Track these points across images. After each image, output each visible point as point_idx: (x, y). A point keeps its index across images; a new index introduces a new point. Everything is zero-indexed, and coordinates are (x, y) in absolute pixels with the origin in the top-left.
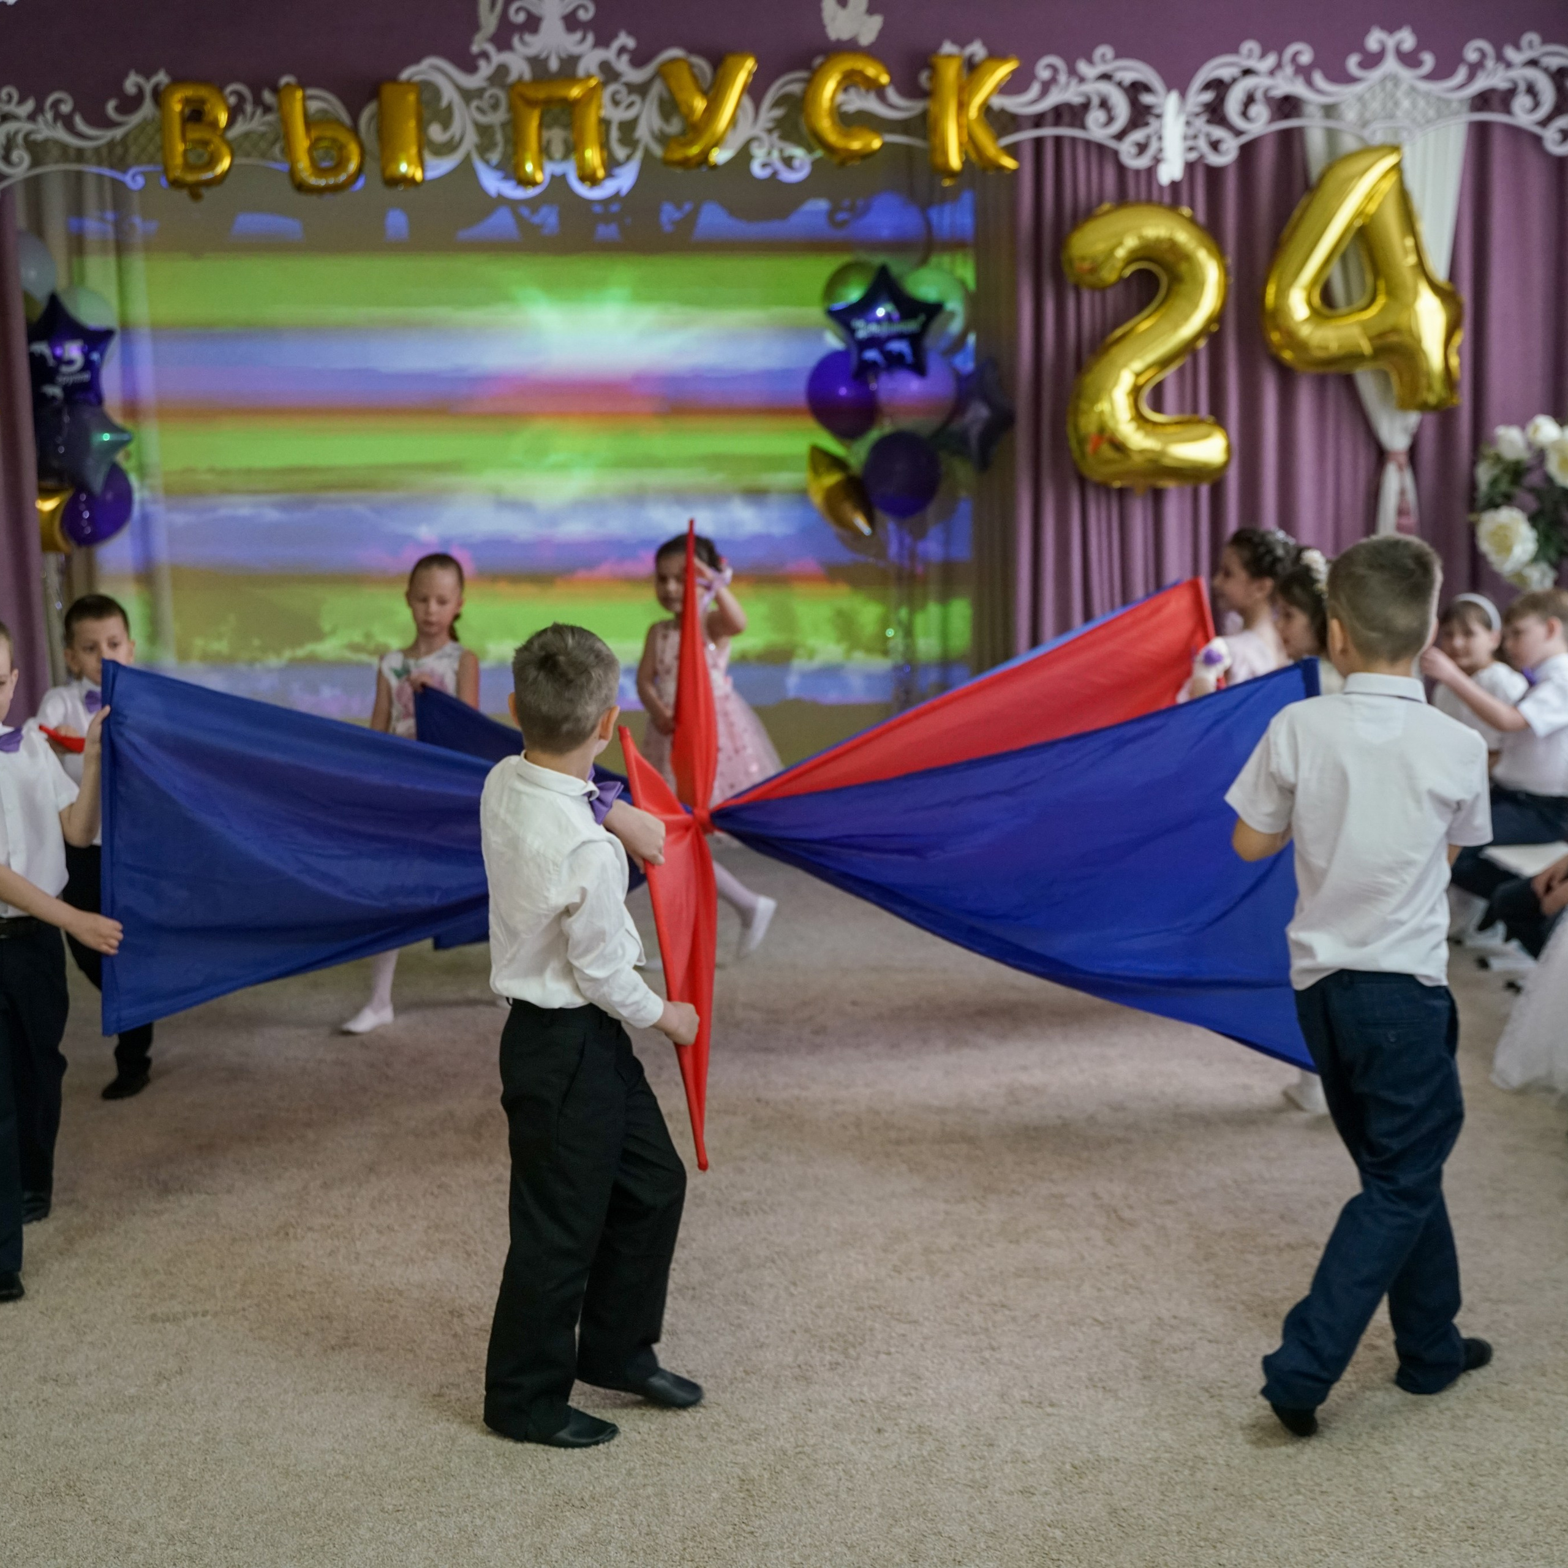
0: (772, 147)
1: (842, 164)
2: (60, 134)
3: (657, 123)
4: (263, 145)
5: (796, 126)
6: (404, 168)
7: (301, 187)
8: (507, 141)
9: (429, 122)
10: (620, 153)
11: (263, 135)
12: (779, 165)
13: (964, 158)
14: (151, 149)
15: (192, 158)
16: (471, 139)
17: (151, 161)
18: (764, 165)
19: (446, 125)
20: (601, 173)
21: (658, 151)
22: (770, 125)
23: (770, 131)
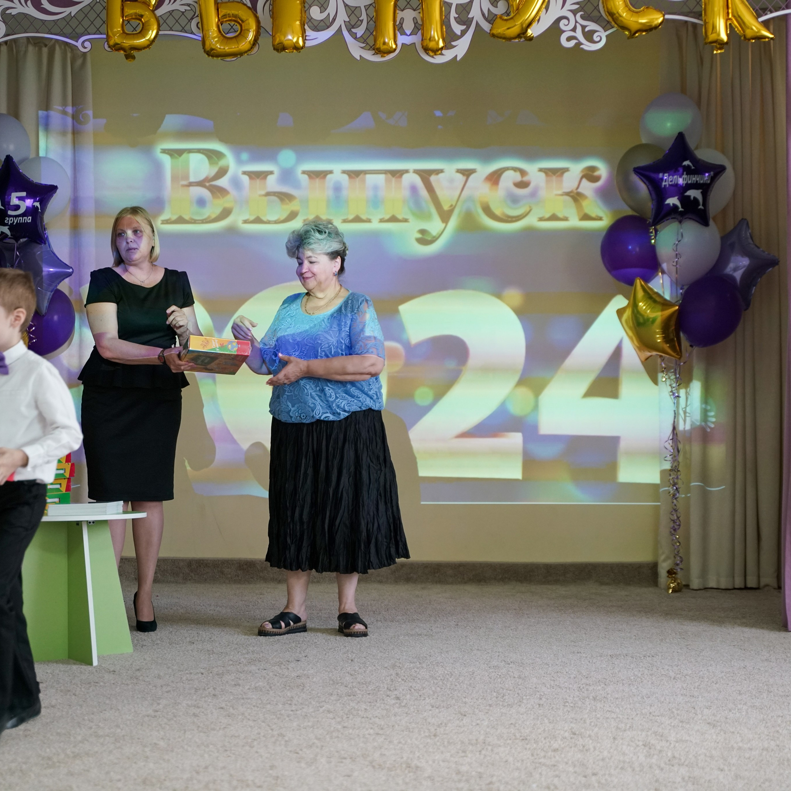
0: (576, 22)
1: (632, 35)
2: (31, 11)
3: (487, 6)
4: (183, 21)
5: (596, 8)
6: (290, 37)
7: (211, 53)
8: (370, 19)
9: (310, 7)
10: (457, 28)
11: (183, 13)
12: (582, 39)
13: (728, 32)
14: (98, 22)
15: (128, 29)
16: (342, 17)
17: (98, 32)
18: (569, 39)
19: (323, 8)
20: (441, 44)
21: (486, 26)
22: (576, 7)
23: (574, 12)
